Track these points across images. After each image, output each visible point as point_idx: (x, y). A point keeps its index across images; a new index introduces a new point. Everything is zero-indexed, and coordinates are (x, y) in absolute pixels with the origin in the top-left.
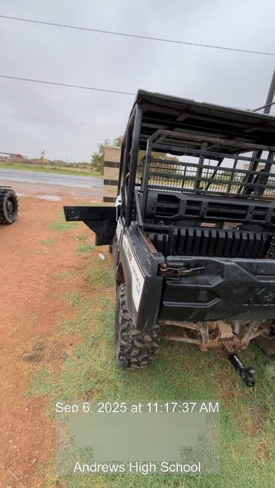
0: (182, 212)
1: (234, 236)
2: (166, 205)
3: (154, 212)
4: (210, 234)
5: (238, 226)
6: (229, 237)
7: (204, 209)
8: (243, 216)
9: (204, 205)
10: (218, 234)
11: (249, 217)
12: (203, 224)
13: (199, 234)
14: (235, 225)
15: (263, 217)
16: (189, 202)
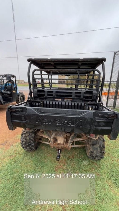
0: (46, 95)
1: (68, 104)
2: (40, 93)
3: (37, 96)
4: (58, 103)
5: (71, 100)
6: (66, 104)
7: (54, 94)
8: (71, 96)
9: (54, 93)
10: (62, 103)
11: (73, 96)
12: (56, 100)
13: (54, 103)
14: (69, 100)
15: (80, 96)
16: (48, 92)
